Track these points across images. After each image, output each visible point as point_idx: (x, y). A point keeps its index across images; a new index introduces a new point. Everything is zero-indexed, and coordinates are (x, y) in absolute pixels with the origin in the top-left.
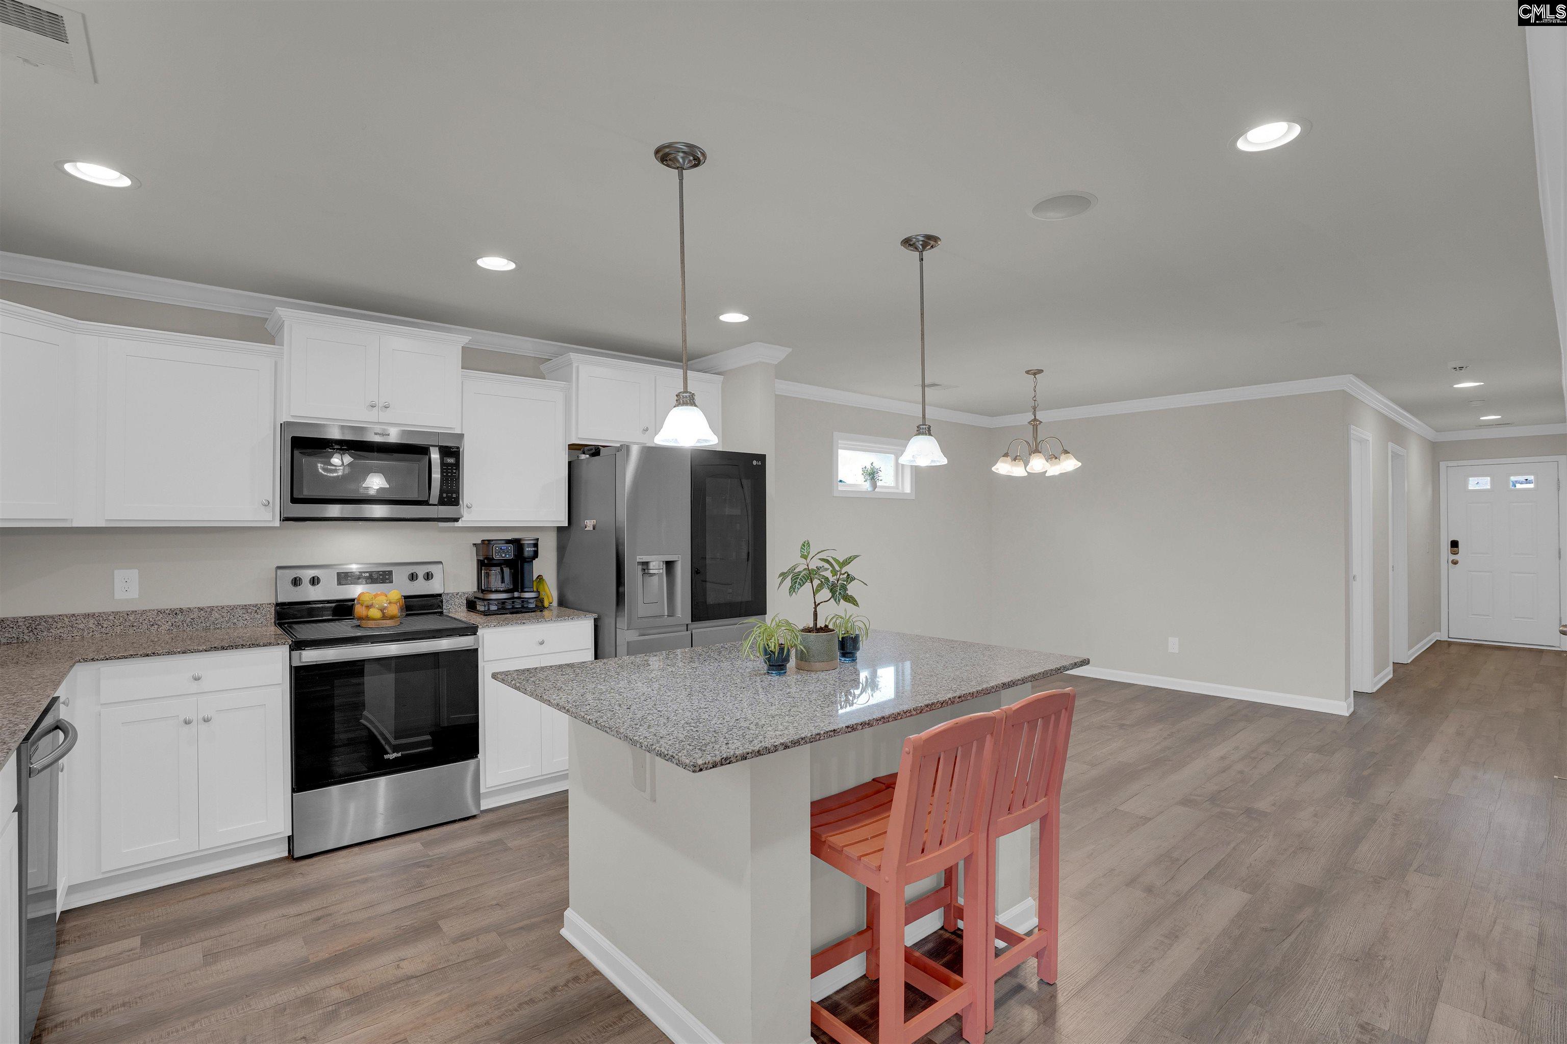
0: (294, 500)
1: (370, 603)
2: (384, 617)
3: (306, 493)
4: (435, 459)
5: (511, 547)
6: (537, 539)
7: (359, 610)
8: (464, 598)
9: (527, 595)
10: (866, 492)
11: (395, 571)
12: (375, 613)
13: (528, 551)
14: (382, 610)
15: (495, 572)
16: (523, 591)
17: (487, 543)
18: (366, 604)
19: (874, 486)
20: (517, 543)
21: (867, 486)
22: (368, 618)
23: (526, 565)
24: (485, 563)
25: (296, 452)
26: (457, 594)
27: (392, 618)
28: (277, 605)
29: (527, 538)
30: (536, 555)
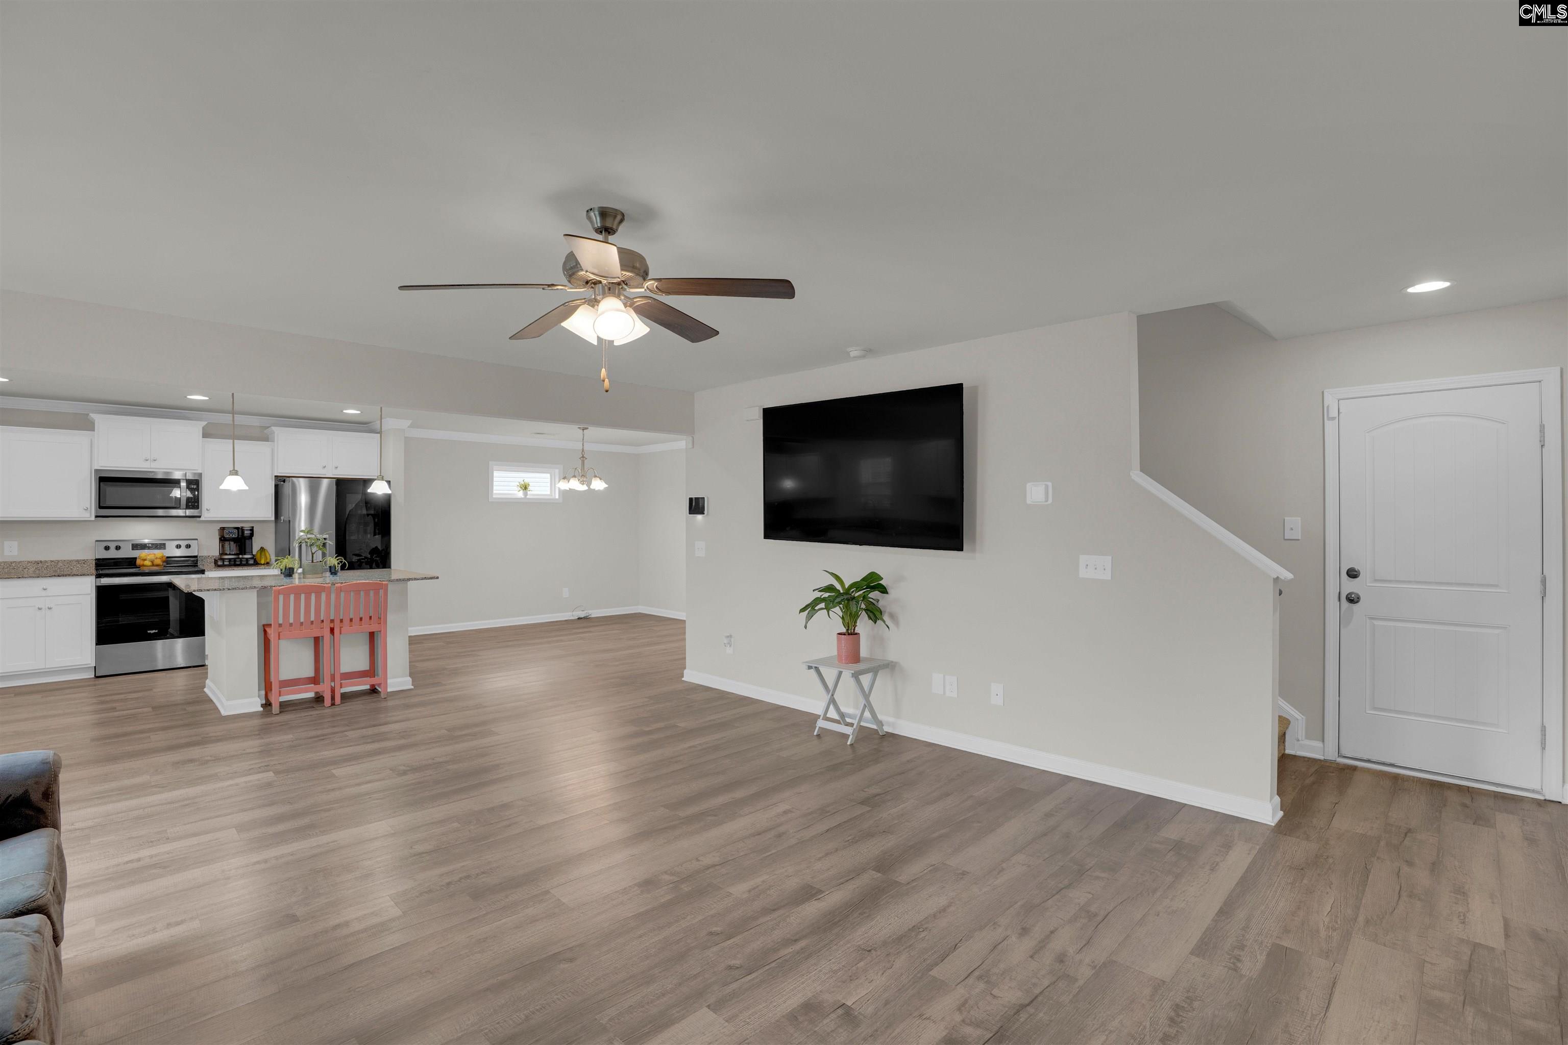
0: (100, 507)
1: (145, 558)
2: (153, 565)
3: (108, 504)
4: (183, 485)
5: (236, 531)
6: (253, 527)
7: (138, 562)
8: (213, 559)
9: (246, 556)
10: (522, 498)
11: (167, 543)
12: (147, 563)
13: (247, 533)
14: (152, 562)
15: (227, 544)
16: (245, 554)
17: (222, 529)
18: (142, 558)
19: (526, 494)
20: (240, 530)
21: (520, 494)
22: (143, 565)
23: (247, 541)
24: (223, 539)
25: (101, 484)
26: (209, 556)
27: (157, 565)
28: (96, 559)
29: (247, 526)
30: (252, 535)
